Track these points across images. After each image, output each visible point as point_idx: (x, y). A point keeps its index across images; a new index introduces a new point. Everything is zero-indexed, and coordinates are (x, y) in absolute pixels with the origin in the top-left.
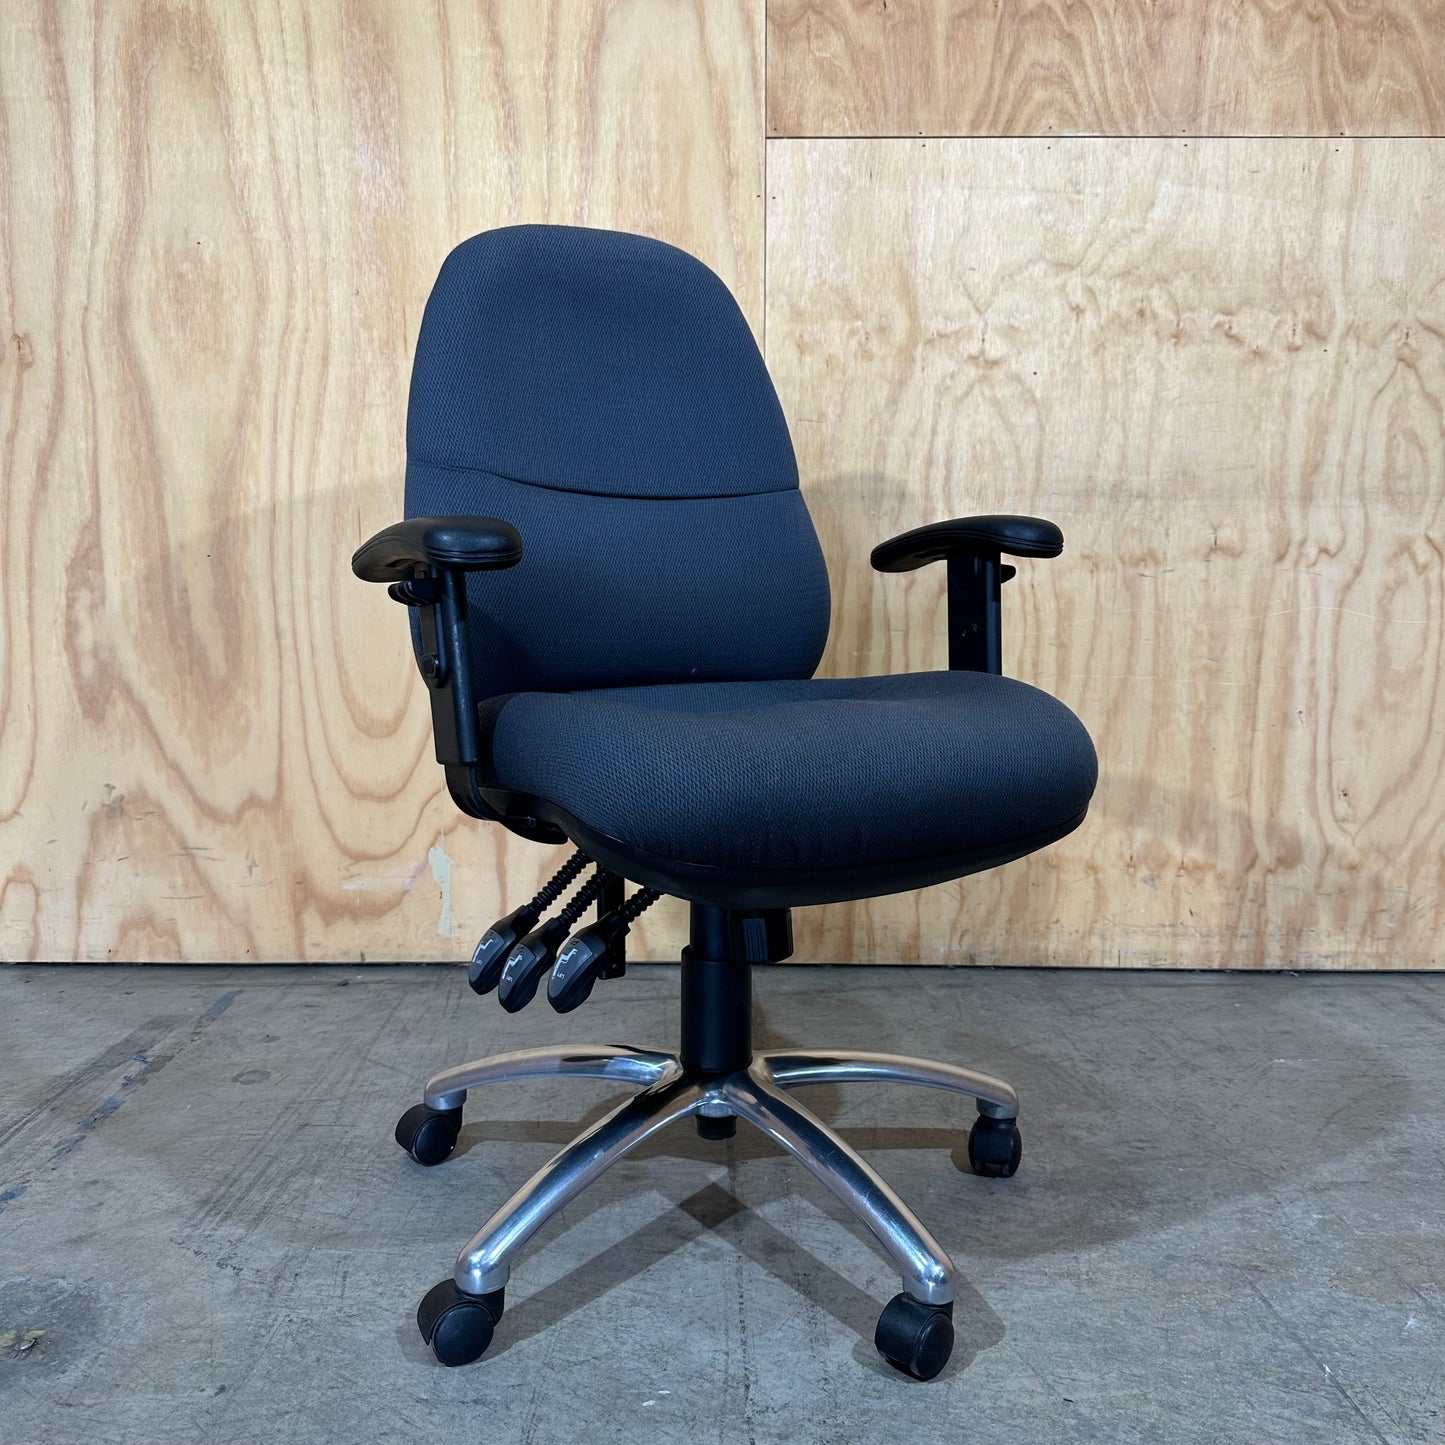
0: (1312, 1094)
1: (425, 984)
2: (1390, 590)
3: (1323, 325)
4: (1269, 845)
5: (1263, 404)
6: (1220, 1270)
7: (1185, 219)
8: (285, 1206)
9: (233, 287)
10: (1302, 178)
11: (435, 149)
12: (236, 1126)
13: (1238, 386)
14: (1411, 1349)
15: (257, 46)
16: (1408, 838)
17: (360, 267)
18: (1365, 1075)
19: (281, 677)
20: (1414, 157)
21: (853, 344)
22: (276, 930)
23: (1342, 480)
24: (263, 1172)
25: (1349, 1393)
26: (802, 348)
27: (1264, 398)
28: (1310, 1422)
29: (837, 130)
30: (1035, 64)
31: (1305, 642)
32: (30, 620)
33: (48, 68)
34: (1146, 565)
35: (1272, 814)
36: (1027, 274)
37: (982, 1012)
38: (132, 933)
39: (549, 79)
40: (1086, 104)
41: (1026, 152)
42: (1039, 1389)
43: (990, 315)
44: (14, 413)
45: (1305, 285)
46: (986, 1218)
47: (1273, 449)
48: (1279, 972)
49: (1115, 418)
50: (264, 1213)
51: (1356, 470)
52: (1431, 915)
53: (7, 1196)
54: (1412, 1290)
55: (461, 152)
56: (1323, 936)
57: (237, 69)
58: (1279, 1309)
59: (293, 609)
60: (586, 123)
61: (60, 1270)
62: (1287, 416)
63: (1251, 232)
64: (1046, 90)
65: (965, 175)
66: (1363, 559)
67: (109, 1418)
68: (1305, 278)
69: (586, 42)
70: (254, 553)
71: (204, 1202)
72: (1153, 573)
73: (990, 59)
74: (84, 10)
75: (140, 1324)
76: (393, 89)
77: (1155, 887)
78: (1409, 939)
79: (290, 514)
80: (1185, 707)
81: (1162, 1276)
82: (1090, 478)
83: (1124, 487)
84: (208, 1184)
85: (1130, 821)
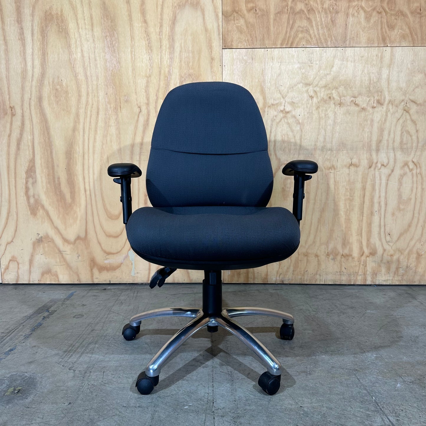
0: (377, 321)
1: (127, 289)
2: (402, 176)
3: (382, 100)
4: (367, 249)
5: (365, 123)
6: (346, 371)
7: (342, 71)
8: (87, 353)
9: (71, 92)
10: (376, 59)
11: (128, 53)
12: (74, 330)
13: (358, 118)
14: (398, 393)
15: (78, 24)
16: (407, 247)
17: (107, 87)
19: (86, 203)
20: (408, 52)
23: (388, 145)
25: (379, 405)
28: (368, 412)
29: (242, 46)
30: (299, 27)
31: (377, 191)
32: (15, 187)
33: (19, 31)
34: (331, 170)
35: (368, 240)
36: (297, 87)
37: (285, 297)
38: (45, 275)
39: (160, 33)
40: (314, 38)
41: (297, 52)
42: (294, 404)
43: (286, 99)
44: (10, 129)
45: (377, 89)
47: (368, 136)
48: (371, 285)
49: (322, 128)
50: (81, 355)
51: (392, 142)
52: (414, 269)
53: (11, 350)
54: (400, 376)
55: (135, 54)
56: (383, 275)
57: (72, 31)
58: (362, 381)
59: (89, 184)
60: (171, 45)
61: (25, 371)
62: (372, 127)
63: (361, 74)
64: (302, 34)
65: (279, 59)
66: (394, 168)
67: (39, 411)
68: (377, 87)
69: (171, 22)
70: (78, 168)
71: (65, 352)
72: (333, 172)
73: (286, 25)
74: (29, 14)
75: (47, 385)
76: (116, 36)
77: (335, 261)
78: (408, 276)
79: (88, 157)
80: (343, 210)
81: (330, 372)
82: (315, 145)
83: (325, 147)
84: (66, 347)
85: (328, 242)
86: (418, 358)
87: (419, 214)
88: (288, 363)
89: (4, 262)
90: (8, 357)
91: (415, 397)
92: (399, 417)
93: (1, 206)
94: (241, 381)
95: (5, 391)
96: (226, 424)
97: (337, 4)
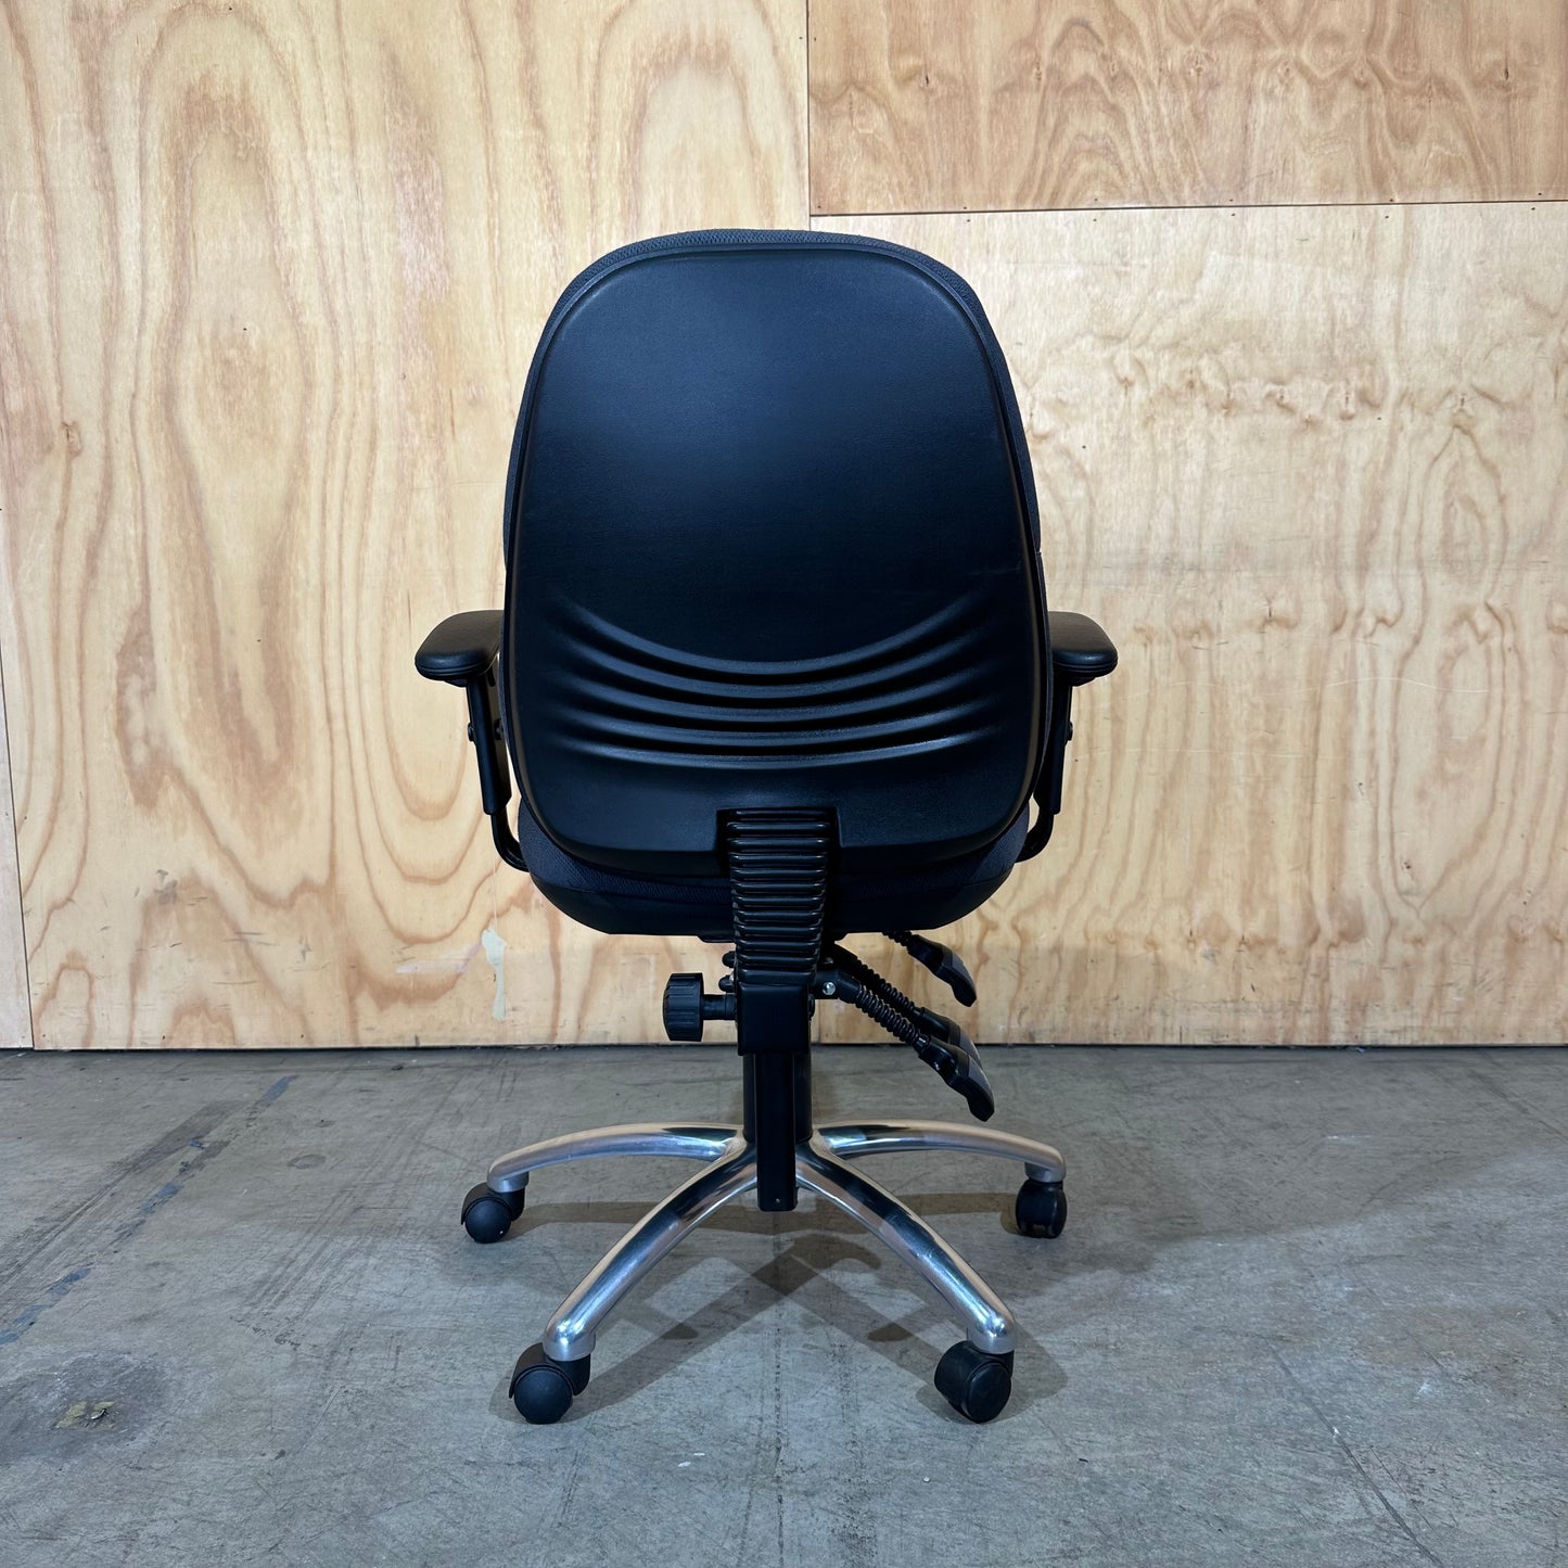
0: (1361, 1171)
1: (478, 1068)
2: (1450, 659)
3: (1377, 393)
4: (1331, 918)
5: (1316, 474)
6: (1245, 1340)
7: (1234, 289)
8: (340, 1285)
9: (280, 372)
10: (1352, 245)
11: (479, 232)
12: (291, 1210)
13: (1291, 456)
14: (1421, 1412)
15: (300, 130)
16: (1474, 910)
17: (405, 350)
18: (1417, 1151)
19: (333, 761)
20: (1466, 223)
22: (330, 1014)
23: (1399, 549)
24: (319, 1254)
25: (1353, 1453)
27: (1317, 468)
28: (1313, 1478)
29: (881, 206)
30: (1079, 135)
31: (1364, 713)
32: (82, 708)
33: (93, 159)
34: (1200, 638)
35: (1333, 887)
36: (1074, 347)
37: (1038, 1091)
38: (186, 1019)
39: (589, 161)
40: (1132, 174)
41: (1071, 225)
42: (1057, 1451)
43: (1037, 389)
44: (63, 501)
45: (1358, 353)
47: (1327, 520)
48: (1345, 1048)
49: (1166, 491)
50: (319, 1293)
51: (1413, 539)
52: (1498, 988)
53: (73, 1278)
54: (1431, 1357)
55: (504, 234)
56: (1389, 1011)
57: (281, 156)
58: (1298, 1375)
59: (344, 693)
60: (629, 205)
61: (126, 1347)
62: (1342, 485)
63: (1301, 300)
64: (1091, 162)
65: (1010, 249)
66: (1421, 628)
67: (177, 1480)
68: (1357, 346)
69: (628, 123)
70: (305, 638)
71: (261, 1283)
72: (1206, 646)
73: (1033, 132)
74: (130, 100)
75: (203, 1395)
76: (436, 173)
77: (1215, 963)
78: (1477, 1013)
79: (340, 598)
80: (1242, 780)
81: (1189, 1346)
82: (1142, 551)
83: (1176, 560)
84: (266, 1266)
85: (1189, 896)
86: (1499, 1296)
87: (1514, 793)
88: (1041, 1317)
89: (43, 973)
90: (63, 1301)
91: (1480, 1428)
92: (1420, 1494)
93: (30, 775)
94: (876, 1377)
95: (56, 1414)
96: (822, 1517)
97: (1214, 56)
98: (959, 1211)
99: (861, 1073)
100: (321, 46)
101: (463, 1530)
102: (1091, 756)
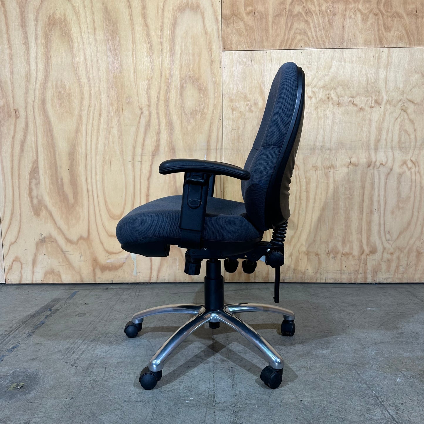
0: (377, 318)
1: (129, 289)
2: (400, 175)
3: (380, 100)
4: (368, 247)
5: (363, 123)
6: (347, 366)
7: (340, 71)
8: (89, 350)
9: (74, 95)
10: (373, 59)
11: (130, 56)
12: (76, 328)
13: (356, 118)
14: (398, 387)
16: (407, 245)
17: (109, 89)
18: (393, 312)
19: (89, 203)
20: (405, 53)
21: (247, 108)
22: (88, 274)
23: (386, 144)
24: (84, 341)
25: (379, 398)
26: (233, 110)
27: (364, 121)
28: (368, 406)
29: (242, 48)
30: (297, 29)
31: (376, 190)
32: (19, 188)
33: (23, 35)
34: (331, 169)
35: (368, 239)
37: (285, 295)
38: (48, 275)
39: (161, 36)
40: (312, 40)
41: (295, 54)
42: (294, 398)
44: (14, 131)
45: (375, 89)
46: (283, 352)
47: (366, 136)
48: (371, 284)
49: (321, 128)
50: (84, 352)
51: (390, 141)
52: (414, 267)
53: (14, 348)
54: (400, 371)
55: (137, 56)
56: (383, 273)
57: (75, 35)
58: (362, 376)
59: (92, 184)
60: (172, 48)
61: (28, 367)
62: (370, 126)
63: (359, 75)
64: (300, 36)
65: (278, 60)
66: (392, 166)
67: (42, 406)
68: (375, 87)
69: (171, 25)
70: (81, 169)
71: (67, 349)
72: (333, 171)
73: (284, 28)
74: (33, 19)
75: (50, 381)
76: (118, 39)
77: (335, 260)
78: (408, 274)
79: (91, 158)
80: (343, 209)
81: (331, 367)
82: (314, 144)
83: (324, 147)
84: (69, 344)
85: (328, 241)
86: (418, 353)
87: (418, 212)
88: (288, 359)
89: (8, 262)
90: (11, 354)
91: (415, 391)
92: (399, 411)
93: (5, 207)
94: (242, 376)
95: (8, 387)
96: (227, 417)
97: (335, 6)
98: (264, 329)
99: (236, 290)
100: (86, 4)
101: (123, 421)
102: (300, 202)
